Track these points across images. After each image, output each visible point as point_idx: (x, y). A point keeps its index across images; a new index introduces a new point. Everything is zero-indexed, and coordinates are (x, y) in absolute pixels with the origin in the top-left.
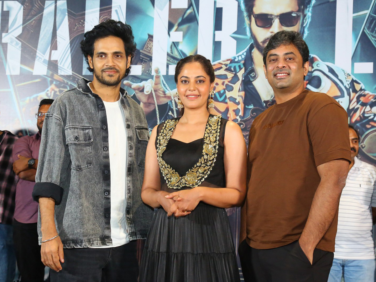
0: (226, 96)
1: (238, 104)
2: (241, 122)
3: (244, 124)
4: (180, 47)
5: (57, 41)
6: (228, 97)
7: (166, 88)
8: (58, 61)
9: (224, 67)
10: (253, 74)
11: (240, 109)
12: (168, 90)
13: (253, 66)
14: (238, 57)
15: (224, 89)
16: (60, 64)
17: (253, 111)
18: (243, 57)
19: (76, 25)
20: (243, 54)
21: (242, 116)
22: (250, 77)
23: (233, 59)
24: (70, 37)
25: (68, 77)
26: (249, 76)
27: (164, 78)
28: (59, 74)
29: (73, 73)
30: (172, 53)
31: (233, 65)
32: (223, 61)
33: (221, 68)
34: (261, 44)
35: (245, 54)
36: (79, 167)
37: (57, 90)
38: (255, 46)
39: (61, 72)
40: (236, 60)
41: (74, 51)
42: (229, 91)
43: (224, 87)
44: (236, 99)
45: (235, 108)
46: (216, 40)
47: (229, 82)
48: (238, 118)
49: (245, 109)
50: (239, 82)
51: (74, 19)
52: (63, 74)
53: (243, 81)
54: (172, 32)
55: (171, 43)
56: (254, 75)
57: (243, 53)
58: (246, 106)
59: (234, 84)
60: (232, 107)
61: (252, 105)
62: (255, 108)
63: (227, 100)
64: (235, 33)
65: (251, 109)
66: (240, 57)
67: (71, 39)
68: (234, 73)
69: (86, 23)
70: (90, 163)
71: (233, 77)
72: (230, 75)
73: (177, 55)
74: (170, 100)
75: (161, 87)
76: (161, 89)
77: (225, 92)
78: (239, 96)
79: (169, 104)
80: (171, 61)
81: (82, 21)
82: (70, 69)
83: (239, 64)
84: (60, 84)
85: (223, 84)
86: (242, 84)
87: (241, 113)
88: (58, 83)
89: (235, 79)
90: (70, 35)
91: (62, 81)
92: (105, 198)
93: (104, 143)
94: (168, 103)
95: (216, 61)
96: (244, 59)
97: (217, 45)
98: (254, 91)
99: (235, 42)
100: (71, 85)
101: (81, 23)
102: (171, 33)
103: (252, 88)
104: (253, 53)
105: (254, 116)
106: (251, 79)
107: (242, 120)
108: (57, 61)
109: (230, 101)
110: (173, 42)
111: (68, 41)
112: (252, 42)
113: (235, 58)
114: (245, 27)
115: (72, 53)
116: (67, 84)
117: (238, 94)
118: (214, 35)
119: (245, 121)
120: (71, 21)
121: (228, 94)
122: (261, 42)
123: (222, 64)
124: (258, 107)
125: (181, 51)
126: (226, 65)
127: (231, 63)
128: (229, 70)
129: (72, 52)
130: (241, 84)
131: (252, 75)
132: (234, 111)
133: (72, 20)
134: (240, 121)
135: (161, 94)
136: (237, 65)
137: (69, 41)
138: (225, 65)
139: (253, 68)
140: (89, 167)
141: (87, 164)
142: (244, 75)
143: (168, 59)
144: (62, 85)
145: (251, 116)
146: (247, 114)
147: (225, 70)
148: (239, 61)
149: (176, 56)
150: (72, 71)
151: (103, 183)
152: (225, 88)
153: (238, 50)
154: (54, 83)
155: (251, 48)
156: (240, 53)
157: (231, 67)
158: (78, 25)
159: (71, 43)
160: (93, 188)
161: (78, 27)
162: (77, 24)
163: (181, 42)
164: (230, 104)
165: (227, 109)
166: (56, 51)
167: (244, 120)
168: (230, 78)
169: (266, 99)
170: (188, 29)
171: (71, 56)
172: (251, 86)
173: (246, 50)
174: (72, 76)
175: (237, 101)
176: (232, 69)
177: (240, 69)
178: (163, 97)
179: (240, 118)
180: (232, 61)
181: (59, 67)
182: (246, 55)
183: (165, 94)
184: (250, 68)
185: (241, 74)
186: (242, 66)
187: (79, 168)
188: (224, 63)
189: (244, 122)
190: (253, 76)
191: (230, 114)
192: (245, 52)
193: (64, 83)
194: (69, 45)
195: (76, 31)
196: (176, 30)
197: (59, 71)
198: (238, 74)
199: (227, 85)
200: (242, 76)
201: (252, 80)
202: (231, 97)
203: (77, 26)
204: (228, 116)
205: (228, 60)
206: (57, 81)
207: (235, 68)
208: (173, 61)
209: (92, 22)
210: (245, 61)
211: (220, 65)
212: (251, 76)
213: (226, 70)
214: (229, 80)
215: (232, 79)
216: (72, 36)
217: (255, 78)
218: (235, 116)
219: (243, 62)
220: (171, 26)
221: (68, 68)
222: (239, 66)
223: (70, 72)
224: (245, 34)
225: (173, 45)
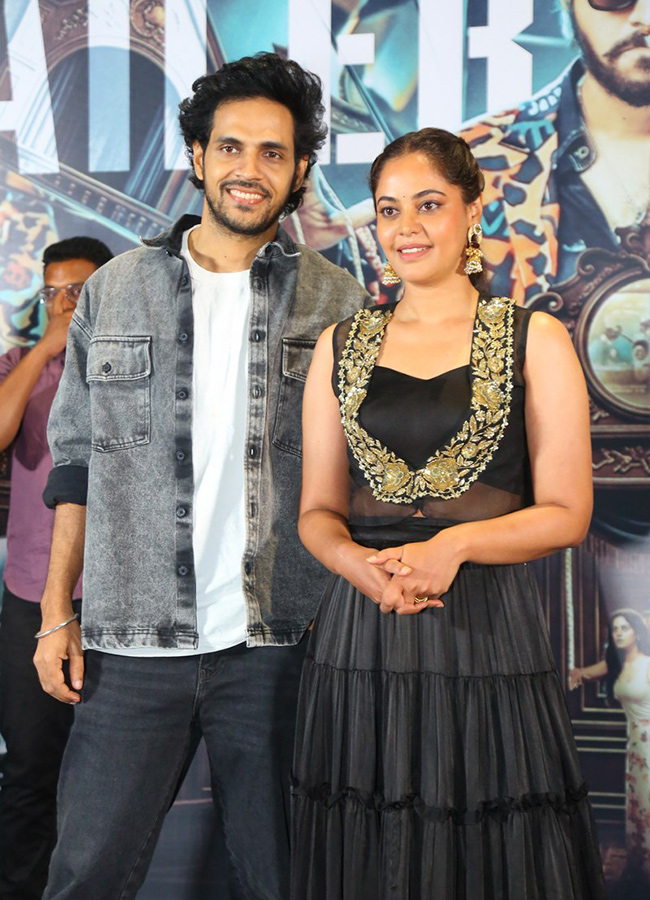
0: (504, 222)
1: (541, 240)
2: (551, 293)
3: (559, 297)
4: (368, 81)
5: (8, 74)
6: (510, 221)
7: (332, 204)
8: (17, 133)
9: (498, 135)
10: (583, 152)
11: (547, 253)
12: (336, 207)
13: (582, 128)
14: (538, 102)
15: (500, 200)
16: (24, 142)
17: (586, 259)
18: (553, 101)
19: (63, 25)
20: (552, 94)
21: (554, 274)
22: (574, 160)
23: (522, 108)
24: (47, 61)
25: (47, 180)
26: (571, 157)
27: (324, 173)
28: (21, 172)
29: (61, 168)
30: (345, 98)
31: (524, 126)
32: (496, 117)
33: (489, 137)
34: (605, 61)
35: (558, 92)
36: (102, 441)
37: (18, 217)
38: (585, 66)
39: (27, 166)
40: (532, 112)
41: (61, 102)
42: (513, 205)
43: (500, 193)
44: (533, 227)
45: (533, 254)
46: (473, 54)
47: (513, 177)
48: (541, 280)
49: (561, 255)
50: (543, 178)
51: (57, 7)
52: (32, 169)
53: (553, 173)
54: (345, 36)
55: (340, 69)
56: (585, 155)
57: (552, 91)
58: (566, 247)
59: (528, 182)
60: (524, 249)
61: (582, 242)
62: (590, 249)
63: (509, 232)
64: (528, 31)
65: (577, 253)
66: (543, 102)
67: (51, 68)
68: (527, 150)
69: (91, 17)
70: (143, 433)
71: (523, 164)
72: (515, 158)
73: (358, 105)
74: (343, 237)
75: (317, 200)
76: (316, 207)
77: (500, 209)
78: (542, 217)
79: (341, 247)
80: (343, 122)
81: (80, 11)
82: (53, 156)
83: (540, 123)
84: (24, 199)
85: (495, 183)
86: (552, 181)
87: (550, 268)
88: (21, 196)
89: (531, 167)
90: (46, 53)
91: (33, 193)
92: (178, 523)
93: (180, 379)
94: (336, 246)
95: (474, 116)
96: (556, 108)
97: (475, 70)
98: (585, 202)
99: (527, 57)
100: (57, 201)
101: (77, 18)
102: (340, 38)
103: (579, 192)
104: (581, 87)
105: (588, 273)
106: (576, 165)
107: (554, 286)
108: (12, 133)
109: (517, 233)
110: (348, 68)
111: (42, 72)
112: (579, 55)
113: (529, 106)
114: (556, 10)
115: (55, 107)
116: (46, 198)
117: (538, 210)
118: (466, 40)
119: (560, 291)
120: (48, 12)
121: (512, 214)
122: (606, 55)
123: (490, 125)
124: (598, 249)
125: (372, 92)
126: (503, 128)
127: (517, 120)
128: (510, 141)
129: (56, 103)
130: (548, 183)
131: (579, 153)
132: (530, 261)
133: (52, 10)
134: (549, 290)
135: (318, 220)
136: (534, 126)
137: (44, 74)
138: (499, 127)
139: (581, 132)
140: (138, 443)
141: (133, 436)
142: (555, 155)
143: (335, 117)
144: (33, 203)
145: (579, 274)
146: (567, 270)
147: (500, 144)
148: (540, 115)
149: (356, 109)
150: (60, 160)
151: (174, 486)
152: (501, 195)
153: (538, 79)
154: (10, 197)
155: (577, 73)
156: (545, 91)
157: (516, 134)
158: (69, 24)
159: (52, 78)
160: (149, 498)
161: (68, 30)
162: (65, 21)
163: (371, 65)
164: (518, 241)
165: (510, 258)
166: (10, 102)
167: (560, 288)
168: (515, 166)
169: (623, 224)
170: (390, 24)
171: (54, 116)
172: (578, 188)
173: (560, 80)
174: (59, 177)
175: (538, 233)
176: (522, 139)
177: (545, 137)
178: (323, 229)
179: (547, 280)
180: (521, 116)
181: (20, 152)
182: (562, 96)
183: (328, 221)
184: (574, 132)
185: (547, 153)
186: (550, 129)
187: (102, 446)
188: (496, 122)
189: (559, 293)
190: (582, 156)
191: (518, 271)
192: (559, 86)
193: (36, 196)
194: (47, 85)
195: (62, 42)
196: (355, 31)
197: (22, 162)
198: (538, 153)
199: (507, 187)
200: (552, 158)
201: (582, 169)
202: (520, 222)
203: (67, 26)
204: (513, 276)
205: (508, 113)
206: (16, 191)
207: (529, 135)
208: (350, 121)
209: (108, 13)
210: (559, 112)
211: (486, 128)
212: (577, 158)
213: (505, 142)
214: (514, 170)
215: (521, 170)
216: (54, 57)
217: (587, 161)
218: (534, 276)
219: (552, 117)
220: (338, 18)
221: (46, 152)
222: (542, 130)
223: (51, 164)
224: (557, 34)
225: (347, 75)
